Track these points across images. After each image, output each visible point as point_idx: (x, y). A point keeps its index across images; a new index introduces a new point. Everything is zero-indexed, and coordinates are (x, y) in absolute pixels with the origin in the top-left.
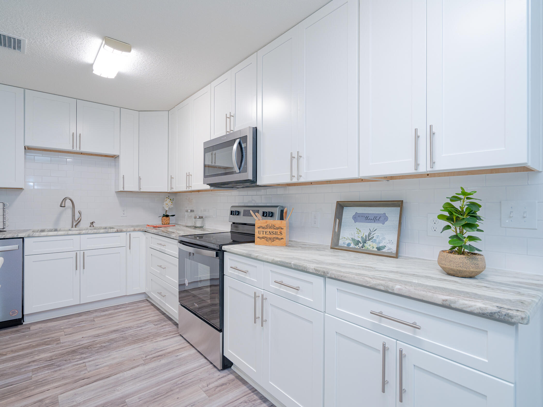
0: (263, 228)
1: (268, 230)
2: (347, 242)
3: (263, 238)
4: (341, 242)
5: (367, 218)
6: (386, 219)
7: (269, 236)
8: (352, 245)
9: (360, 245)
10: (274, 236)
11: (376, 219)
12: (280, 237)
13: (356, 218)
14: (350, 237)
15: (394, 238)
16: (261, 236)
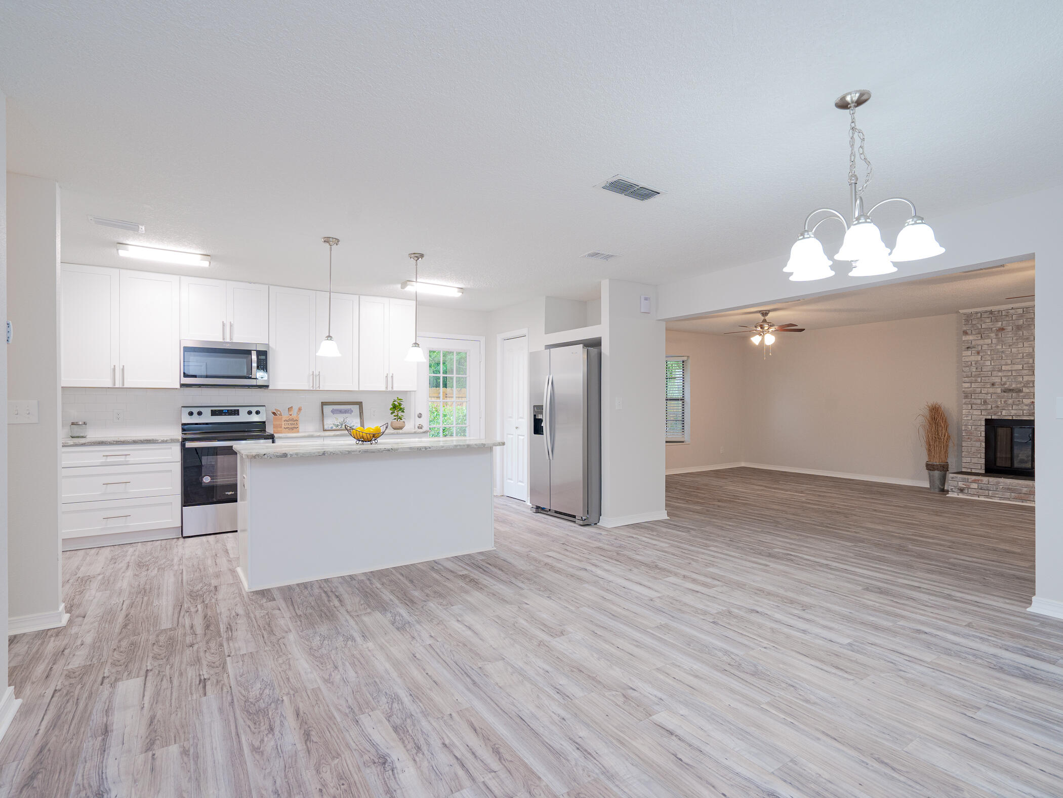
0: (287, 421)
1: (290, 422)
2: (330, 426)
3: (287, 428)
4: (326, 427)
5: (341, 412)
6: (352, 411)
7: (290, 427)
8: (334, 428)
9: (339, 427)
10: (293, 426)
11: (346, 412)
12: (296, 426)
13: (333, 412)
14: (331, 423)
15: (358, 420)
16: (286, 427)
